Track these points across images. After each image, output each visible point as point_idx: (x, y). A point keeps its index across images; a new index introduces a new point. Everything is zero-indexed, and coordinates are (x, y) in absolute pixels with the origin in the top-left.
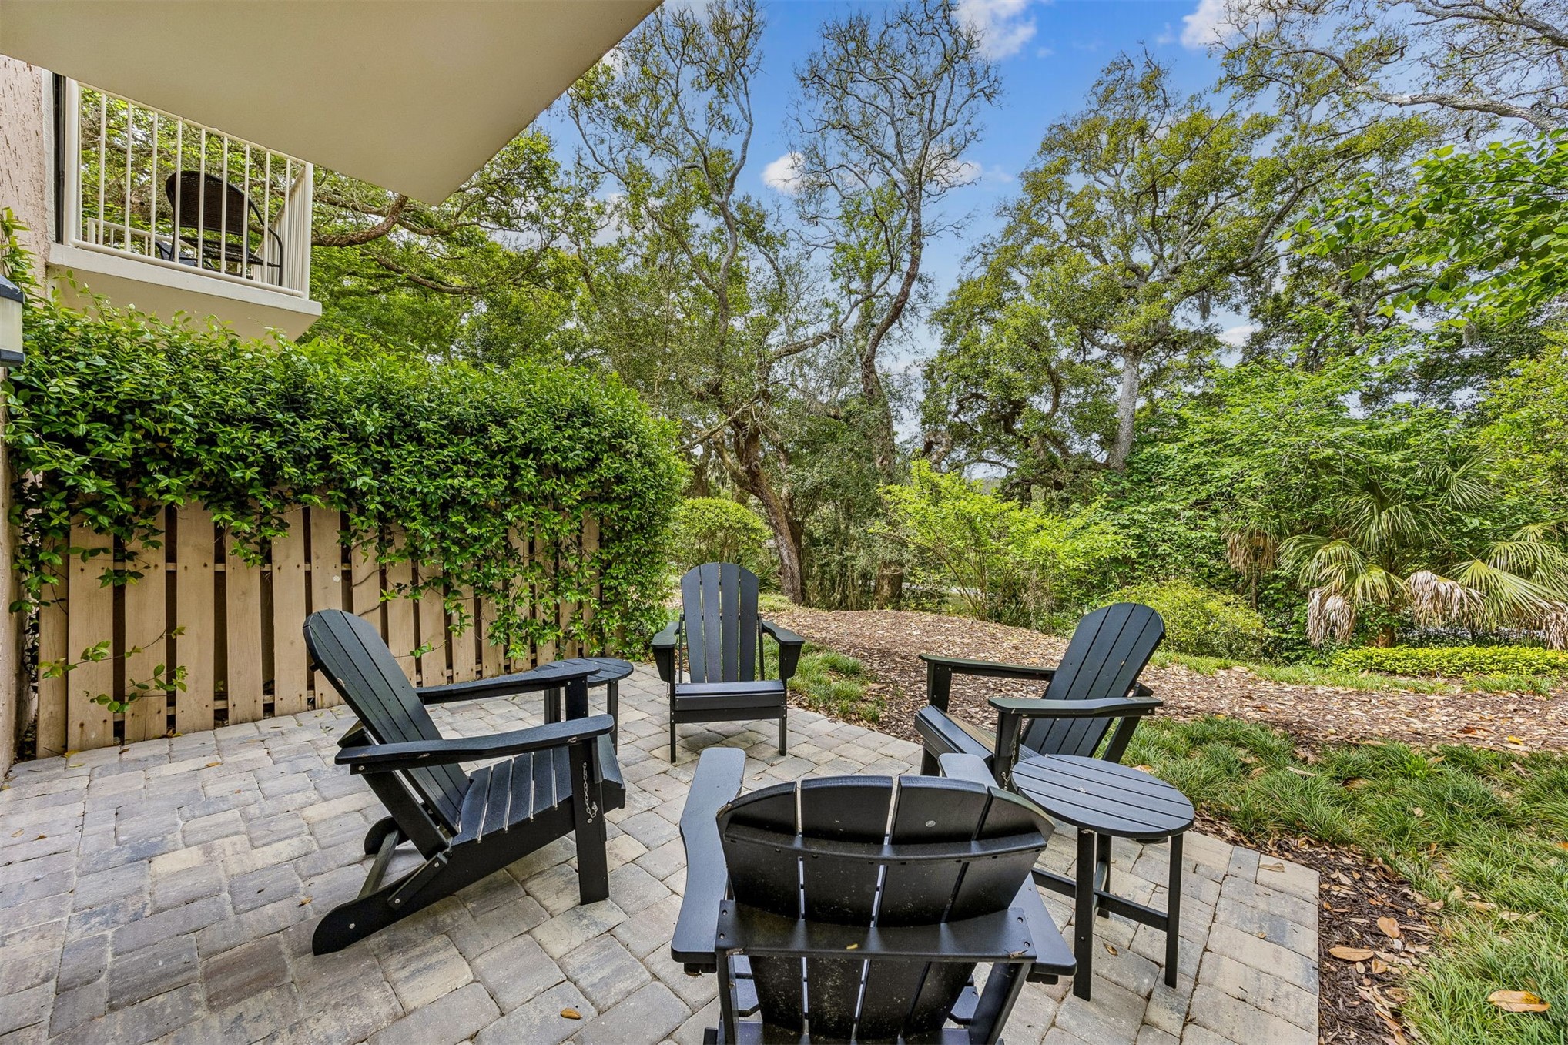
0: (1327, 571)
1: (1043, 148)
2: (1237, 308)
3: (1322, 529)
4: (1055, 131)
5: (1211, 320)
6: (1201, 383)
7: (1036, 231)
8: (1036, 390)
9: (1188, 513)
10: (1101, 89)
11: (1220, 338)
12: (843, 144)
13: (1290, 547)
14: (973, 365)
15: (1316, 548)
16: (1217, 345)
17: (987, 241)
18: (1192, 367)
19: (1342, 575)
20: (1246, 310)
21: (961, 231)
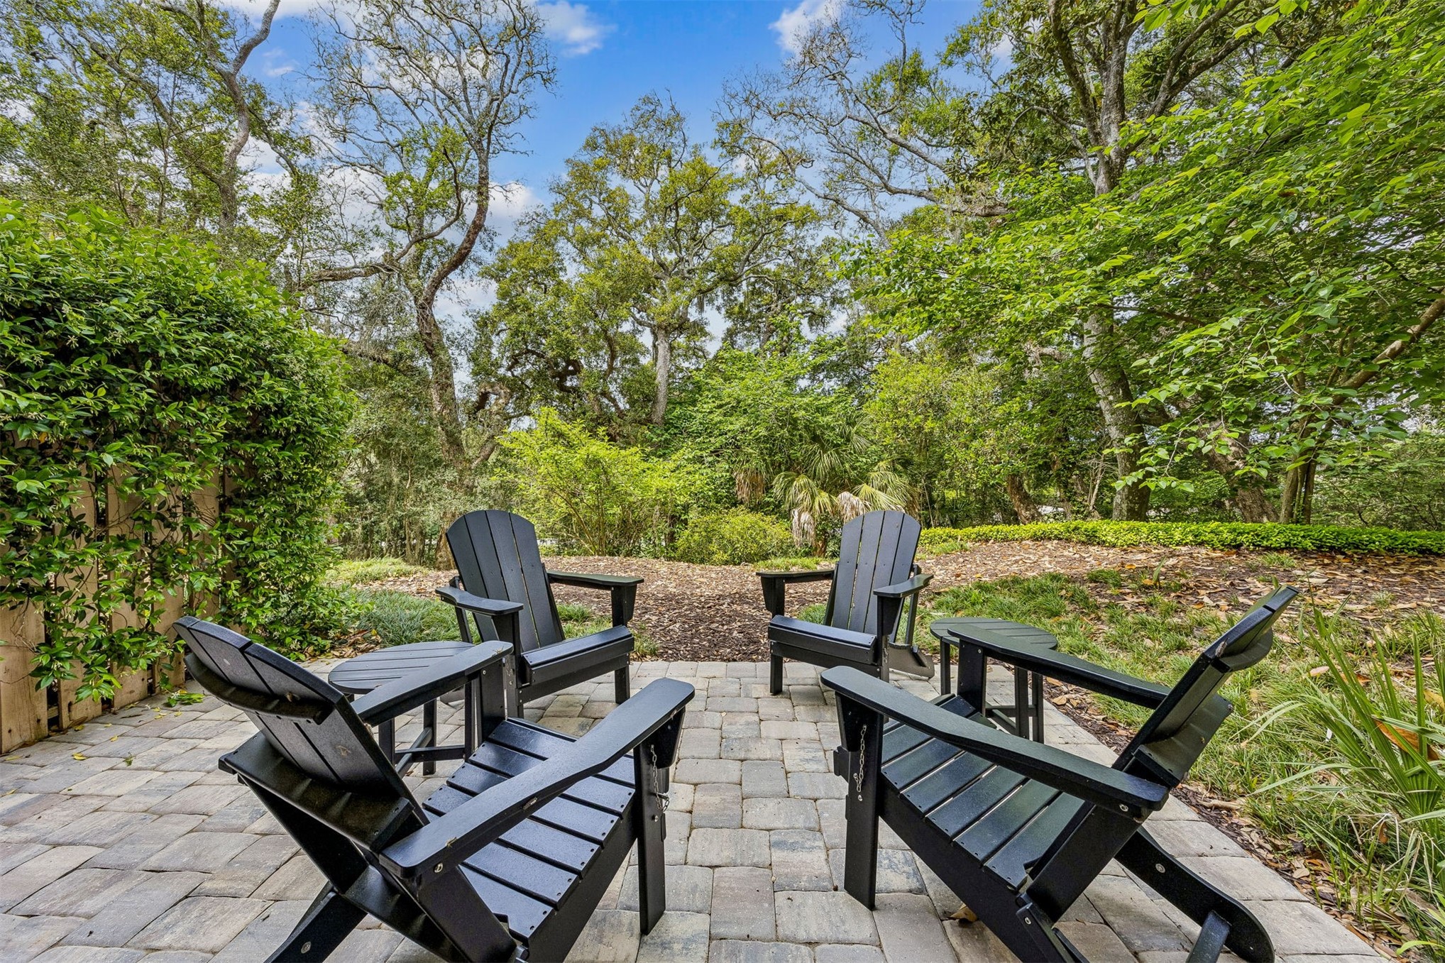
0: (800, 496)
1: (588, 144)
2: (718, 309)
3: (792, 467)
4: (597, 133)
5: (704, 315)
6: (693, 361)
7: (580, 214)
8: (595, 350)
9: (710, 459)
10: (638, 114)
11: (707, 329)
12: (383, 65)
13: (778, 482)
14: (532, 324)
15: (793, 480)
16: (705, 334)
17: (540, 211)
18: (688, 348)
19: (809, 498)
20: (723, 311)
21: (509, 194)
